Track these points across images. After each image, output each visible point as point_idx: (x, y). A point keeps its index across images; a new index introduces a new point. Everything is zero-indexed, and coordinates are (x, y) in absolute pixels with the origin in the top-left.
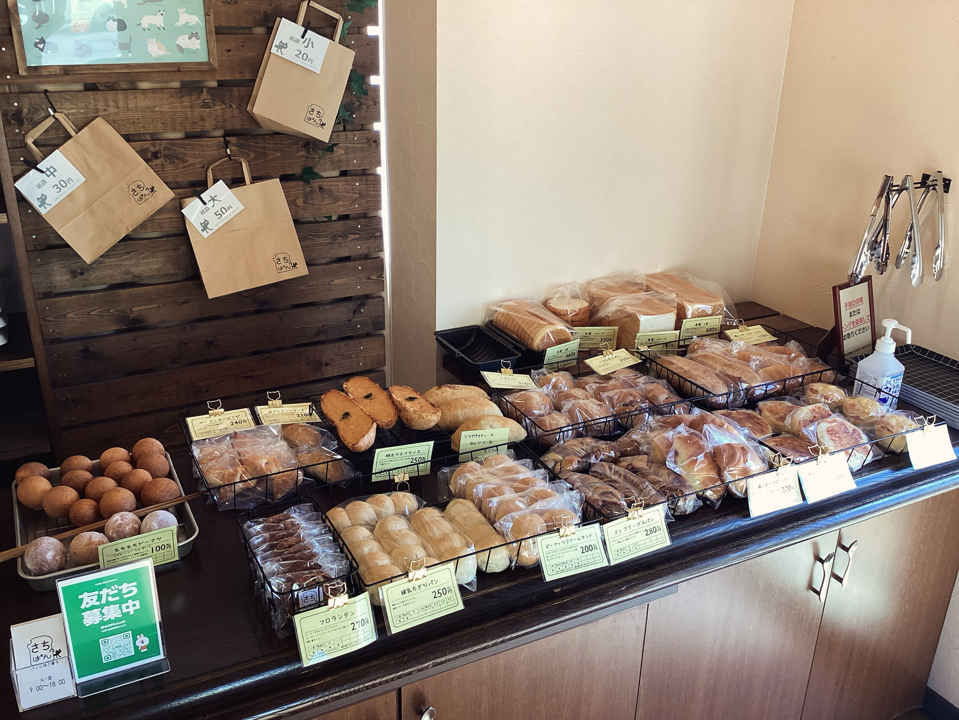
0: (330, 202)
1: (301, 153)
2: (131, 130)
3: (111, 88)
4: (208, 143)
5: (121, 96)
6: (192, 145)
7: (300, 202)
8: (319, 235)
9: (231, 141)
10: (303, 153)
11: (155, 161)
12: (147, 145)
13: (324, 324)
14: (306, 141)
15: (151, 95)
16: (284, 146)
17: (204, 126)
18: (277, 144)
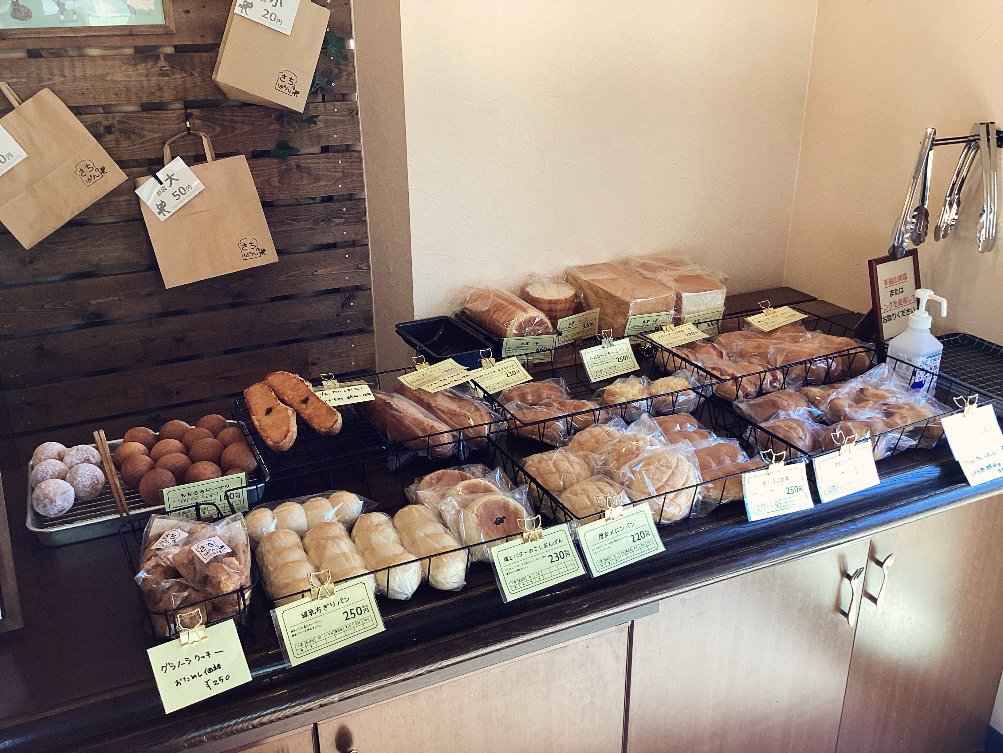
0: (309, 182)
1: (273, 127)
2: (80, 102)
3: (57, 53)
4: (169, 116)
5: (66, 63)
6: (151, 118)
7: (275, 182)
8: (298, 219)
9: (194, 113)
10: (276, 126)
11: (108, 137)
12: (99, 118)
13: (308, 319)
14: (280, 113)
15: (101, 62)
16: (254, 119)
17: (163, 97)
18: (246, 116)
